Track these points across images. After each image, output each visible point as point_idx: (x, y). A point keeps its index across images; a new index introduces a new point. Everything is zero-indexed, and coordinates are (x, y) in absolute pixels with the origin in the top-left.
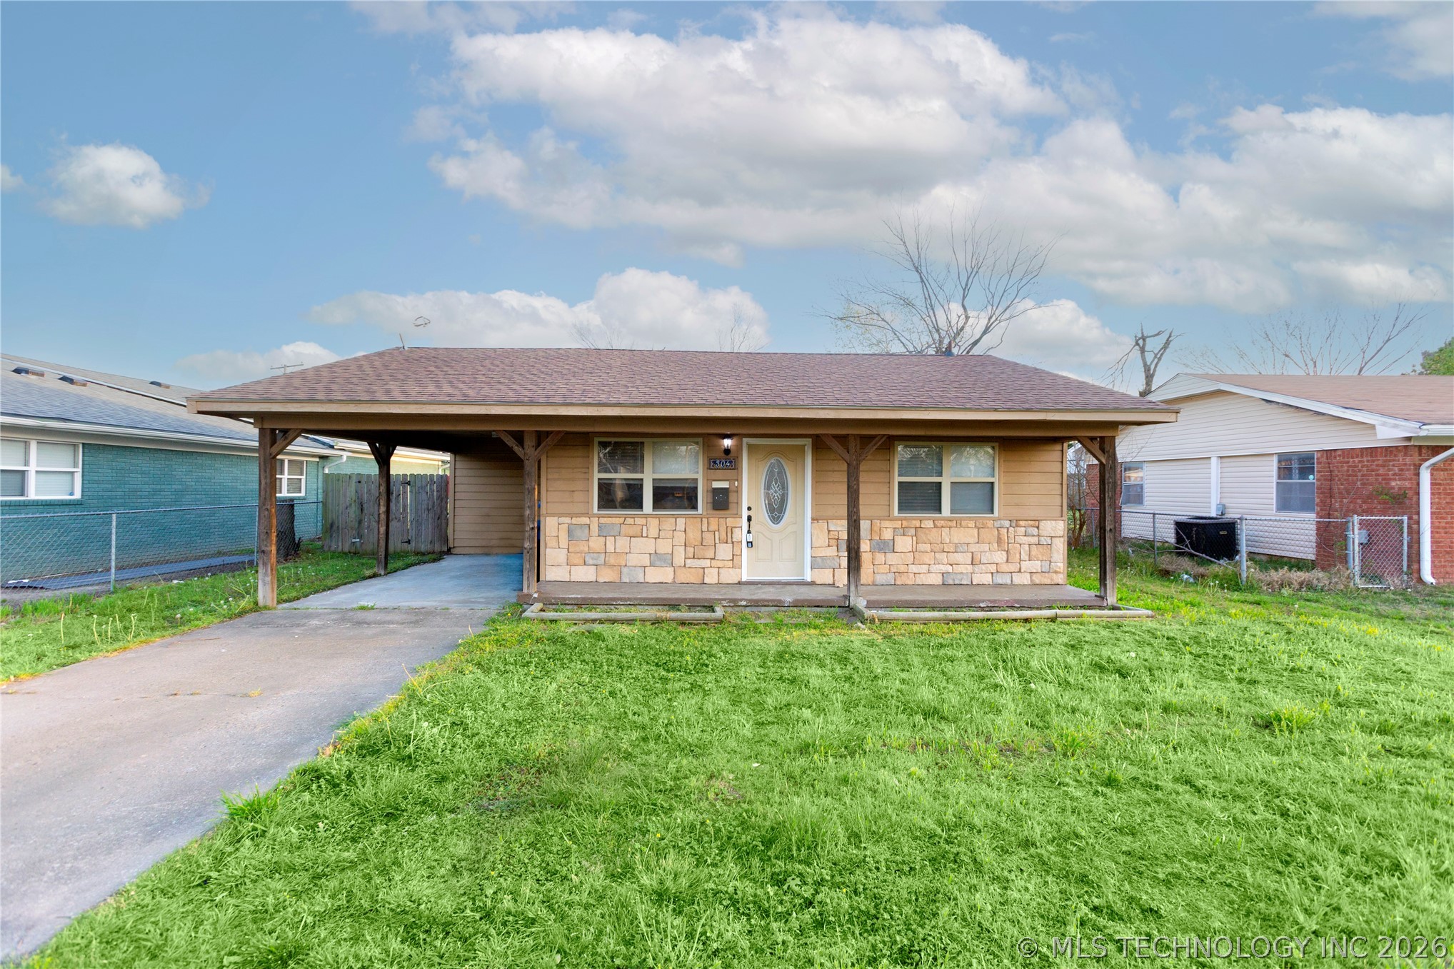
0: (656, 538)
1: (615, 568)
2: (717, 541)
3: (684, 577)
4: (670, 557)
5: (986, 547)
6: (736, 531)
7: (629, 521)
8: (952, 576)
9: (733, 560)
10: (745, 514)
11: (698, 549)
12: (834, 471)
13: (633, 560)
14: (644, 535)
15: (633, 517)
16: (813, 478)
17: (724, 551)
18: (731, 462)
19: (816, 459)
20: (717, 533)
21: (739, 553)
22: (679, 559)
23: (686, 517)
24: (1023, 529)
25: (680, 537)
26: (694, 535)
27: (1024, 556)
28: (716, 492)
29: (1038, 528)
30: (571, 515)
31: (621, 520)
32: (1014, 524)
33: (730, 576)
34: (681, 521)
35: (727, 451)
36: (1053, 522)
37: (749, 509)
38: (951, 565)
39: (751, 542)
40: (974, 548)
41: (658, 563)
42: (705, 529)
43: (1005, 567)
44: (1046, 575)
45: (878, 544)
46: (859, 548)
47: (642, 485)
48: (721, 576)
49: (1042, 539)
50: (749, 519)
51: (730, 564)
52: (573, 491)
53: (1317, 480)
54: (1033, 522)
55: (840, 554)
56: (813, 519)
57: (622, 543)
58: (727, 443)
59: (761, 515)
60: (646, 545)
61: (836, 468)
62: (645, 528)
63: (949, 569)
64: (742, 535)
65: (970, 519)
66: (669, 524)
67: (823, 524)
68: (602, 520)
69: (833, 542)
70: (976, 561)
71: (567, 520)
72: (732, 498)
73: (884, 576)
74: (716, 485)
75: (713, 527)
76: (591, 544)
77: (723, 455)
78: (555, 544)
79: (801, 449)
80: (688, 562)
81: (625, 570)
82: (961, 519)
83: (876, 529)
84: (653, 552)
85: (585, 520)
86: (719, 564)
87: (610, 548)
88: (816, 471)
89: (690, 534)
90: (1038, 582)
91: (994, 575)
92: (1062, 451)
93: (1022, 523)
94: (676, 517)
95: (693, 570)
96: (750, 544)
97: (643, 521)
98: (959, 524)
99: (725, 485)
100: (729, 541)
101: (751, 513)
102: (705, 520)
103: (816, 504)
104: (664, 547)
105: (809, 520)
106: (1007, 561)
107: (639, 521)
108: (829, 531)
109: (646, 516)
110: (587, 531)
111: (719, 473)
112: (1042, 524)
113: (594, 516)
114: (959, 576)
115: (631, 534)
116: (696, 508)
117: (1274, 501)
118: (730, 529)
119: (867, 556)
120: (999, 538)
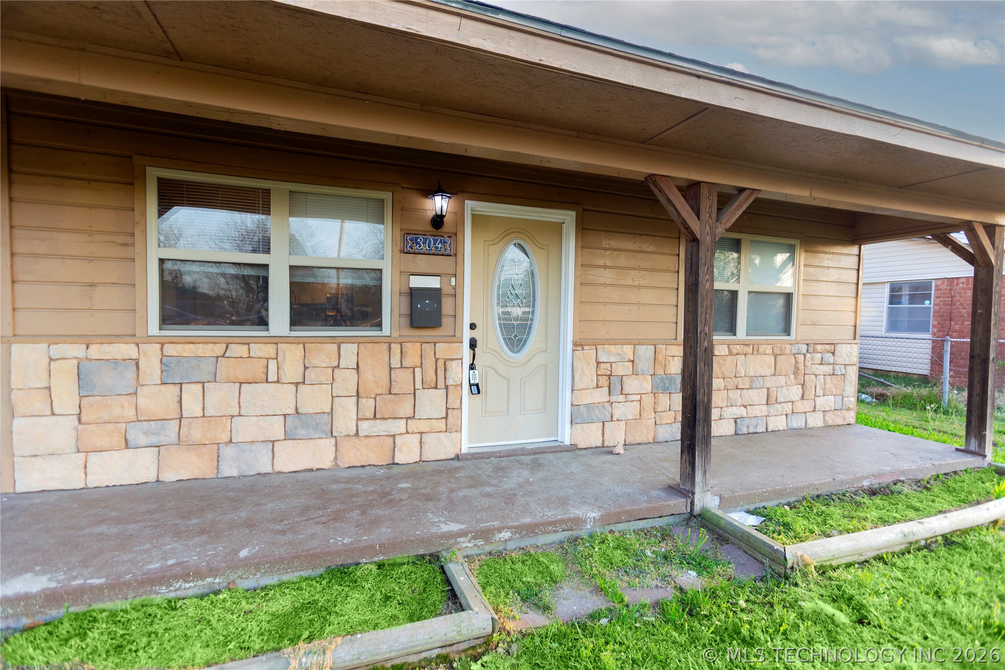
0: (297, 384)
1: (204, 449)
2: (419, 385)
3: (357, 454)
4: (327, 418)
5: (782, 380)
6: (453, 366)
7: (238, 350)
8: (747, 421)
9: (446, 418)
10: (467, 334)
11: (383, 401)
12: (605, 267)
13: (247, 429)
14: (272, 377)
15: (246, 342)
16: (576, 277)
17: (431, 402)
18: (444, 242)
19: (583, 245)
20: (418, 371)
21: (457, 405)
22: (345, 422)
23: (359, 341)
24: (819, 355)
25: (347, 381)
26: (374, 376)
27: (820, 392)
28: (414, 294)
29: (833, 354)
30: (88, 341)
31: (219, 349)
32: (810, 350)
33: (442, 448)
34: (349, 351)
35: (438, 221)
36: (848, 346)
37: (473, 326)
38: (745, 407)
39: (477, 385)
40: (770, 382)
41: (302, 432)
42: (396, 363)
43: (801, 406)
44: (839, 413)
45: (662, 380)
46: (710, 401)
47: (266, 280)
48: (426, 447)
49: (837, 367)
50: (473, 344)
51: (441, 425)
52: (92, 285)
53: (935, 305)
54: (827, 347)
55: (613, 398)
56: (575, 344)
57: (220, 393)
58: (440, 203)
59: (492, 337)
60: (274, 398)
61: (609, 263)
62: (272, 365)
63: (742, 412)
64: (460, 373)
65: (768, 343)
66: (324, 355)
67: (590, 352)
68: (170, 350)
69: (604, 381)
70: (772, 400)
71: (77, 350)
72: (447, 306)
73: (668, 428)
74: (417, 282)
75: (412, 359)
76: (143, 402)
77: (429, 228)
78: (42, 407)
79: (557, 229)
80: (364, 426)
81: (228, 452)
82: (759, 343)
83: (660, 358)
84: (291, 411)
85: (128, 350)
86: (423, 426)
87: (192, 406)
88: (583, 266)
89: (368, 375)
90: (830, 422)
91: (789, 416)
92: (859, 256)
93: (819, 347)
94: (339, 343)
95: (373, 441)
96: (476, 388)
97: (270, 350)
98: (756, 350)
99: (433, 283)
100: (441, 384)
101: (475, 334)
102: (396, 348)
103: (581, 320)
104: (314, 400)
105: (570, 346)
106: (803, 398)
107: (258, 350)
108: (598, 363)
109: (276, 340)
110: (130, 374)
111: (423, 262)
112: (838, 348)
113: (150, 340)
114: (754, 422)
115: (242, 377)
116: (379, 325)
117: (884, 324)
118: (440, 364)
119: (648, 400)
120: (797, 368)
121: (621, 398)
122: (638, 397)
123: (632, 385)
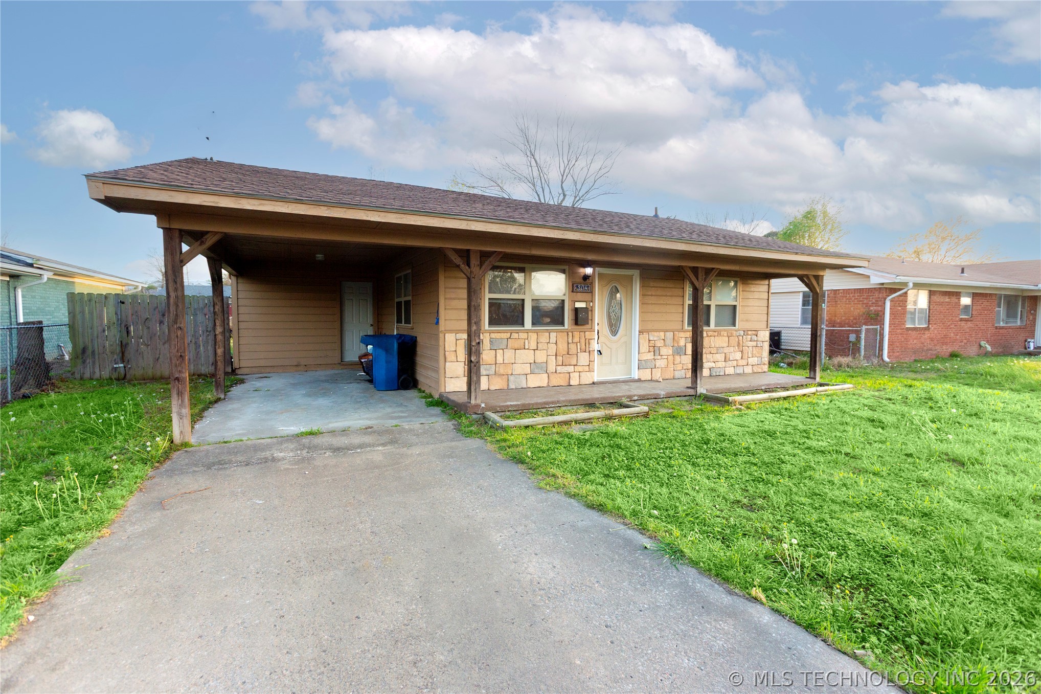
0: (534, 350)
1: (504, 377)
2: (579, 351)
3: (557, 381)
4: (545, 364)
5: (732, 349)
6: (592, 341)
7: (515, 335)
8: (715, 370)
9: (589, 365)
10: (596, 328)
11: (566, 357)
12: (652, 295)
13: (518, 369)
14: (526, 347)
15: (517, 332)
16: (640, 301)
17: (583, 358)
18: (588, 287)
19: (643, 286)
20: (578, 344)
21: (593, 360)
22: (552, 368)
23: (556, 331)
24: (750, 337)
25: (552, 348)
26: (562, 346)
27: (750, 355)
28: (576, 310)
29: (757, 336)
31: (508, 335)
32: (745, 334)
33: (587, 378)
34: (553, 335)
35: (586, 278)
36: (764, 332)
37: (598, 324)
38: (715, 362)
40: (726, 350)
41: (536, 371)
42: (570, 341)
43: (741, 362)
44: (760, 366)
45: (677, 349)
47: (524, 305)
48: (581, 378)
49: (758, 343)
50: (598, 332)
51: (587, 368)
53: (827, 307)
54: (754, 332)
55: (656, 357)
56: (639, 332)
57: (509, 354)
58: (588, 271)
59: (605, 330)
60: (526, 356)
61: (654, 293)
62: (526, 342)
63: (713, 365)
64: (594, 345)
65: (725, 330)
66: (544, 338)
67: (646, 335)
68: (493, 335)
69: (652, 349)
70: (727, 359)
71: (465, 336)
72: (590, 315)
73: (680, 372)
74: (578, 305)
75: (576, 339)
76: (484, 357)
77: (582, 281)
78: (454, 359)
79: (630, 279)
80: (559, 368)
81: (511, 378)
82: (721, 331)
83: (676, 338)
84: (532, 362)
86: (580, 369)
87: (500, 360)
88: (643, 295)
89: (560, 346)
90: (755, 371)
91: (735, 367)
92: (769, 285)
93: (750, 332)
94: (549, 332)
95: (562, 375)
96: (600, 352)
97: (525, 335)
98: (719, 335)
99: (584, 305)
100: (587, 350)
101: (599, 328)
102: (570, 334)
103: (642, 321)
104: (541, 357)
105: (637, 333)
106: (742, 358)
107: (521, 335)
108: (649, 340)
109: (527, 331)
111: (580, 296)
112: (759, 332)
113: (487, 331)
114: (719, 370)
115: (516, 347)
116: (562, 324)
117: (800, 319)
118: (587, 340)
119: (671, 358)
120: (739, 343)
121: (659, 357)
122: (666, 357)
123: (664, 351)
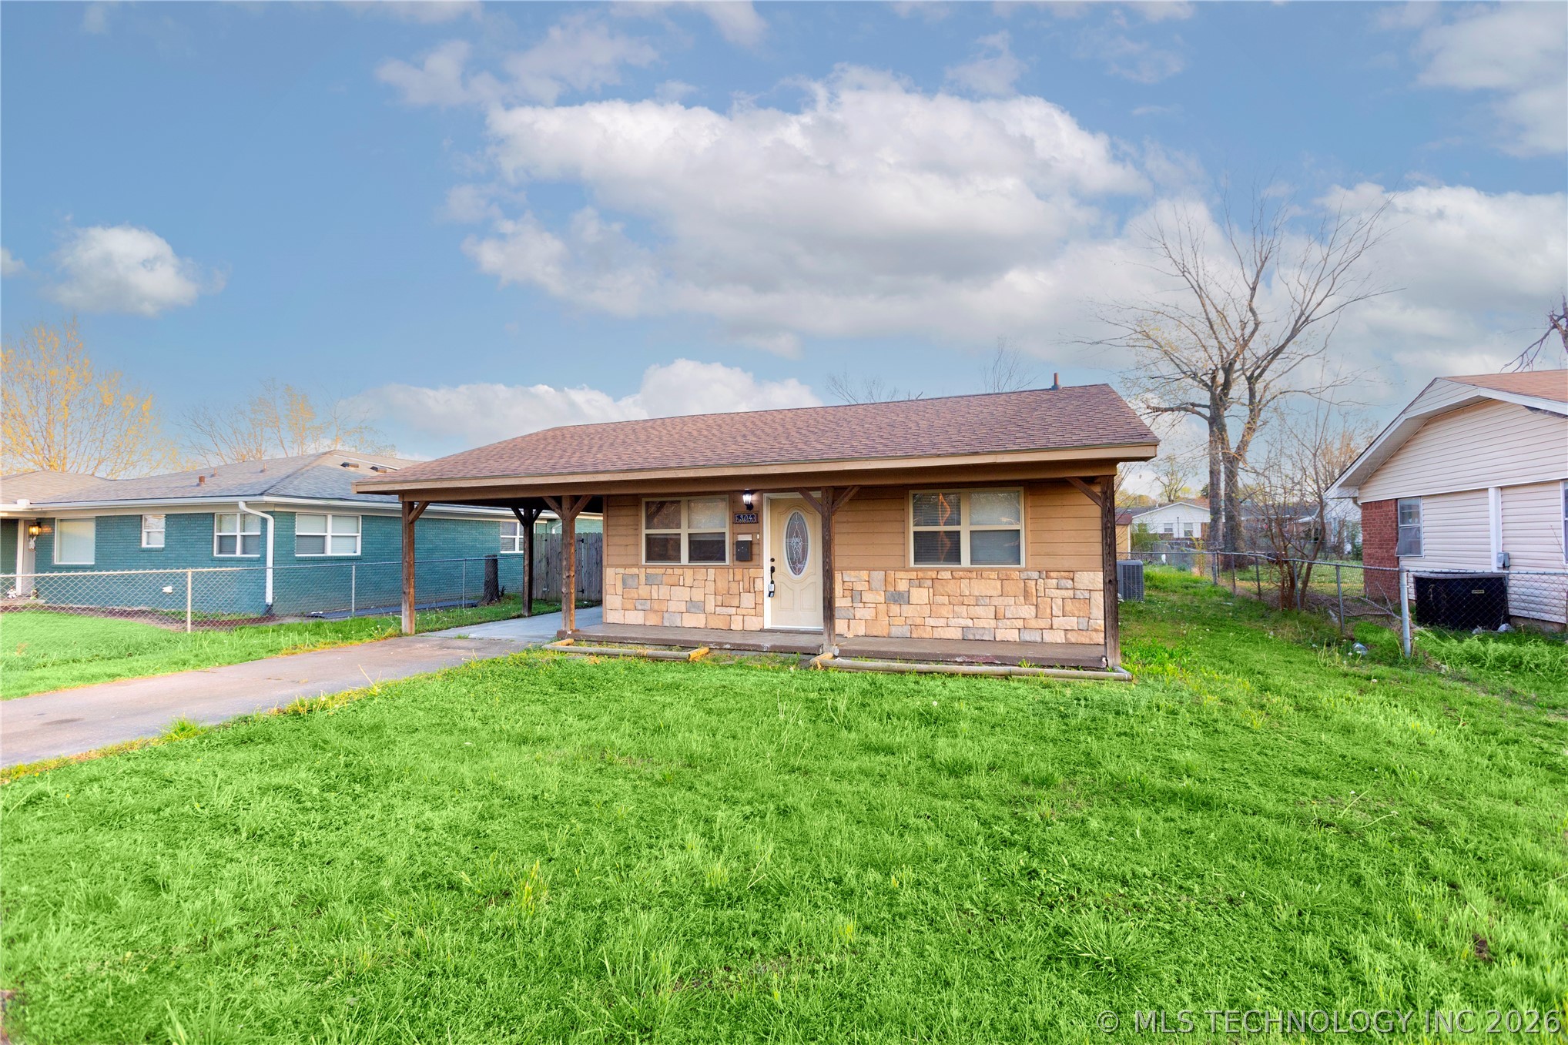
0: (691, 587)
1: (658, 613)
2: (742, 590)
3: (715, 623)
4: (702, 604)
5: (1011, 600)
6: (758, 582)
7: (670, 571)
8: (973, 631)
9: (756, 608)
10: (767, 565)
11: (726, 598)
13: (673, 606)
14: (681, 584)
15: (672, 568)
17: (748, 600)
18: (753, 516)
20: (741, 583)
21: (761, 602)
22: (710, 607)
23: (715, 568)
24: (1054, 582)
25: (710, 587)
26: (722, 584)
27: (1057, 612)
28: (739, 544)
29: (1073, 580)
30: (625, 567)
31: (663, 571)
32: (1044, 576)
33: (753, 624)
34: (711, 572)
35: (750, 506)
36: (1092, 574)
37: (773, 560)
38: (972, 619)
39: (773, 592)
40: (996, 601)
41: (693, 610)
42: (731, 578)
43: (1033, 623)
44: (1084, 633)
45: (892, 595)
47: (680, 539)
48: (746, 623)
49: (1078, 592)
50: (773, 570)
51: (753, 612)
52: (626, 545)
54: (1067, 573)
55: (855, 605)
57: (664, 591)
58: (747, 498)
59: (783, 566)
60: (682, 593)
62: (682, 578)
63: (970, 623)
64: (766, 586)
65: (992, 570)
66: (701, 574)
68: (649, 571)
69: (847, 593)
70: (1000, 615)
71: (621, 570)
72: (755, 550)
73: (900, 629)
74: (742, 538)
75: (738, 577)
76: (640, 592)
77: (746, 510)
78: (613, 591)
80: (718, 609)
81: (666, 615)
82: (982, 570)
83: (890, 580)
84: (689, 600)
85: (635, 571)
86: (744, 612)
87: (655, 596)
89: (719, 583)
90: (1073, 640)
91: (1022, 631)
93: (1052, 574)
94: (707, 568)
95: (722, 617)
96: (772, 594)
97: (680, 571)
98: (980, 576)
99: (748, 538)
100: (752, 590)
101: (774, 564)
102: (731, 571)
104: (698, 596)
106: (1036, 616)
107: (677, 571)
108: (844, 582)
109: (683, 567)
110: (637, 580)
111: (744, 527)
112: (1077, 575)
113: (643, 566)
114: (981, 631)
115: (671, 583)
116: (724, 559)
118: (752, 579)
119: (882, 608)
120: (1026, 591)
121: (861, 605)
122: (874, 605)
123: (868, 597)
